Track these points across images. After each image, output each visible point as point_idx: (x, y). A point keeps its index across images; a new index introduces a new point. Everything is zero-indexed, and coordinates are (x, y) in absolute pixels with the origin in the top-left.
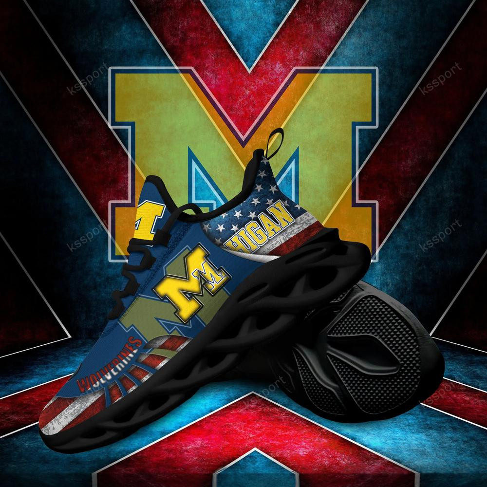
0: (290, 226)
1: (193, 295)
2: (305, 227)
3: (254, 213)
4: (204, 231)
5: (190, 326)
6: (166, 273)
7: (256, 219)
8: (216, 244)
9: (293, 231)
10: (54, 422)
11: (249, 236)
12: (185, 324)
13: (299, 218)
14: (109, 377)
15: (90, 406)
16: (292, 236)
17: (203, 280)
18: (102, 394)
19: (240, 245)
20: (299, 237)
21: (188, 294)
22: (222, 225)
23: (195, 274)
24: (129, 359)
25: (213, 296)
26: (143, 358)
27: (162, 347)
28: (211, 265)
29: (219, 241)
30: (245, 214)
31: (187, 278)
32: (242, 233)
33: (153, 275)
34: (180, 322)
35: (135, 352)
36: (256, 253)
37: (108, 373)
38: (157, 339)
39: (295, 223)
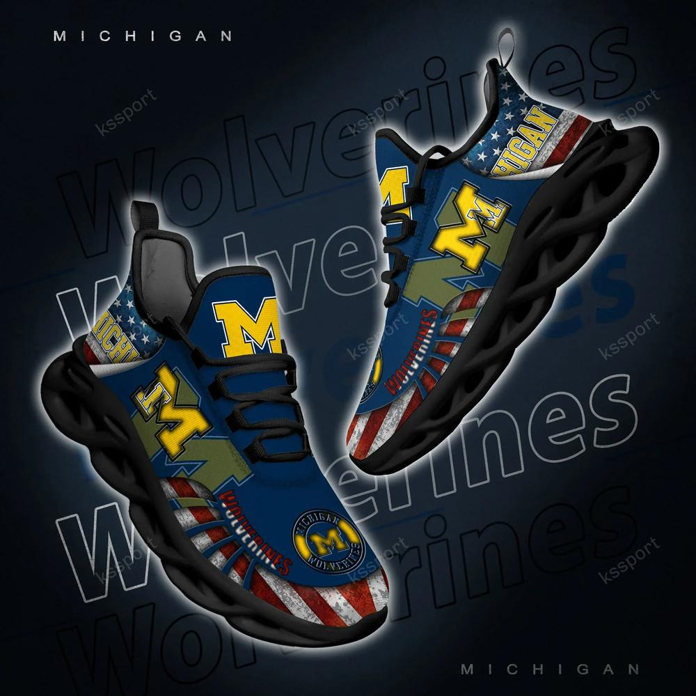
0: (555, 128)
1: (475, 239)
2: (571, 122)
3: (512, 129)
4: (465, 166)
5: (481, 274)
6: (438, 225)
7: (517, 134)
8: (483, 176)
9: (560, 132)
10: (377, 442)
11: (516, 155)
12: (476, 274)
13: (561, 117)
14: (416, 366)
15: (407, 407)
16: (561, 137)
17: (481, 219)
18: (415, 389)
19: (509, 168)
20: (569, 135)
21: (469, 239)
22: (483, 154)
23: (470, 215)
24: (430, 337)
25: (497, 232)
26: (444, 329)
27: (461, 308)
28: (484, 199)
29: (484, 171)
30: (503, 133)
31: (463, 223)
32: (506, 154)
33: (421, 241)
34: (470, 274)
35: (433, 325)
36: (529, 170)
37: (414, 362)
38: (452, 302)
39: (559, 123)
